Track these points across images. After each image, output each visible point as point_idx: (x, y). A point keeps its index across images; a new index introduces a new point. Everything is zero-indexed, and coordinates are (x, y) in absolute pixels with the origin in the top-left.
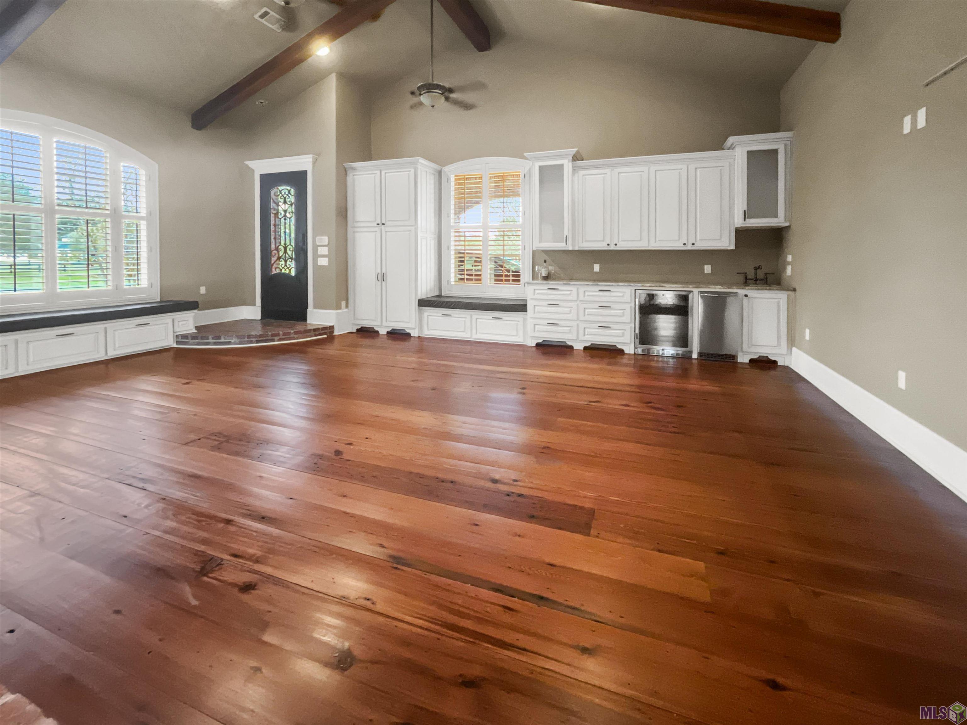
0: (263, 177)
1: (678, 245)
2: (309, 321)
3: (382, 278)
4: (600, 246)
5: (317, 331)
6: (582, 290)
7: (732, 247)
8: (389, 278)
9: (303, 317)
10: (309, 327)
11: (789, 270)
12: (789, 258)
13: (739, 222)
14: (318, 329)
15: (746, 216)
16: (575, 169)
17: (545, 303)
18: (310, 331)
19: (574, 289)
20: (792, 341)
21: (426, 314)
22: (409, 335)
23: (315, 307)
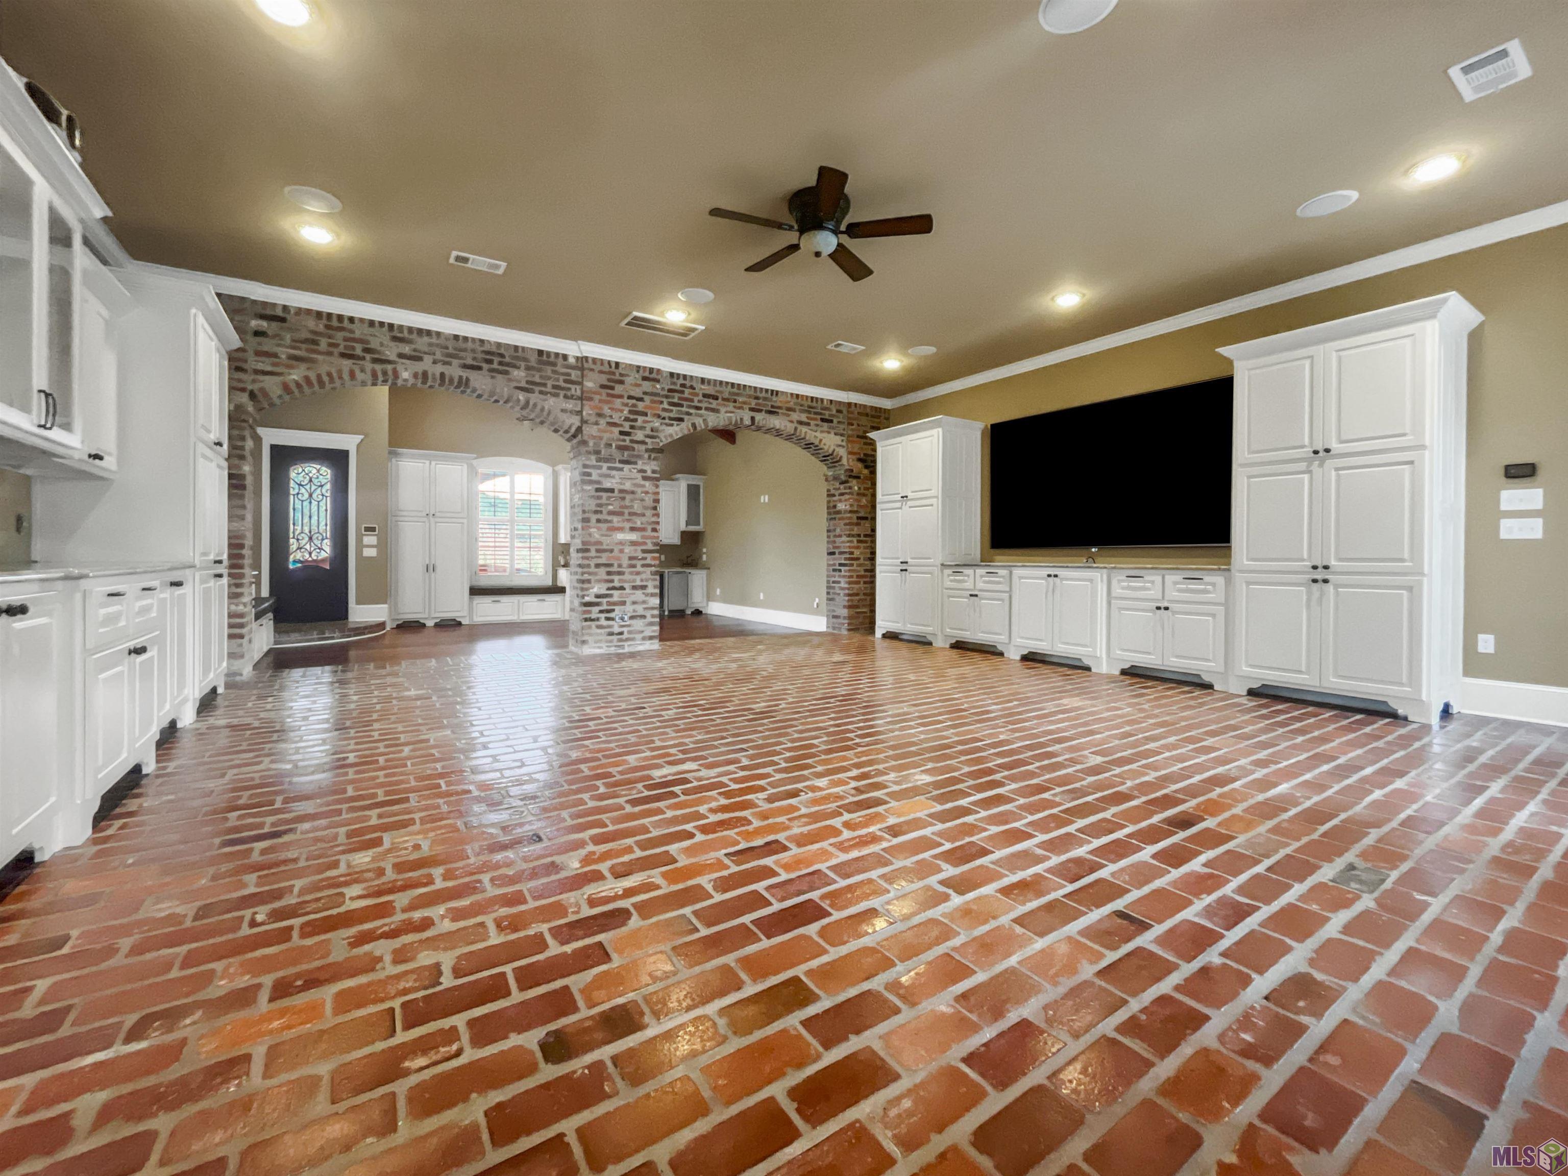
0: (273, 448)
2: (351, 619)
3: (430, 568)
7: (679, 543)
8: (439, 569)
9: (345, 616)
11: (704, 557)
12: (704, 550)
13: (683, 527)
14: (362, 628)
15: (687, 525)
20: (708, 598)
21: (475, 602)
22: (459, 623)
23: (358, 602)
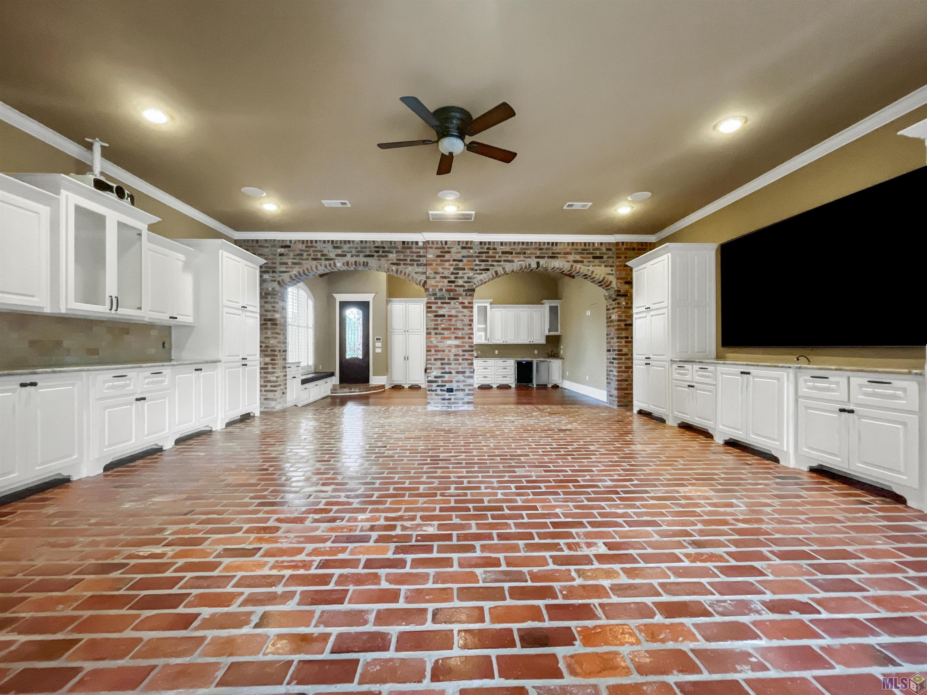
0: (340, 302)
1: (527, 342)
2: (370, 383)
3: (406, 358)
4: (501, 342)
5: (375, 388)
6: (496, 361)
7: (545, 343)
8: (410, 358)
9: (367, 380)
10: (371, 386)
11: (562, 352)
12: (562, 347)
13: (547, 333)
14: (375, 387)
15: (549, 331)
16: (491, 308)
17: (482, 368)
18: (371, 388)
19: (493, 361)
20: (563, 378)
22: (420, 388)
23: (373, 375)
